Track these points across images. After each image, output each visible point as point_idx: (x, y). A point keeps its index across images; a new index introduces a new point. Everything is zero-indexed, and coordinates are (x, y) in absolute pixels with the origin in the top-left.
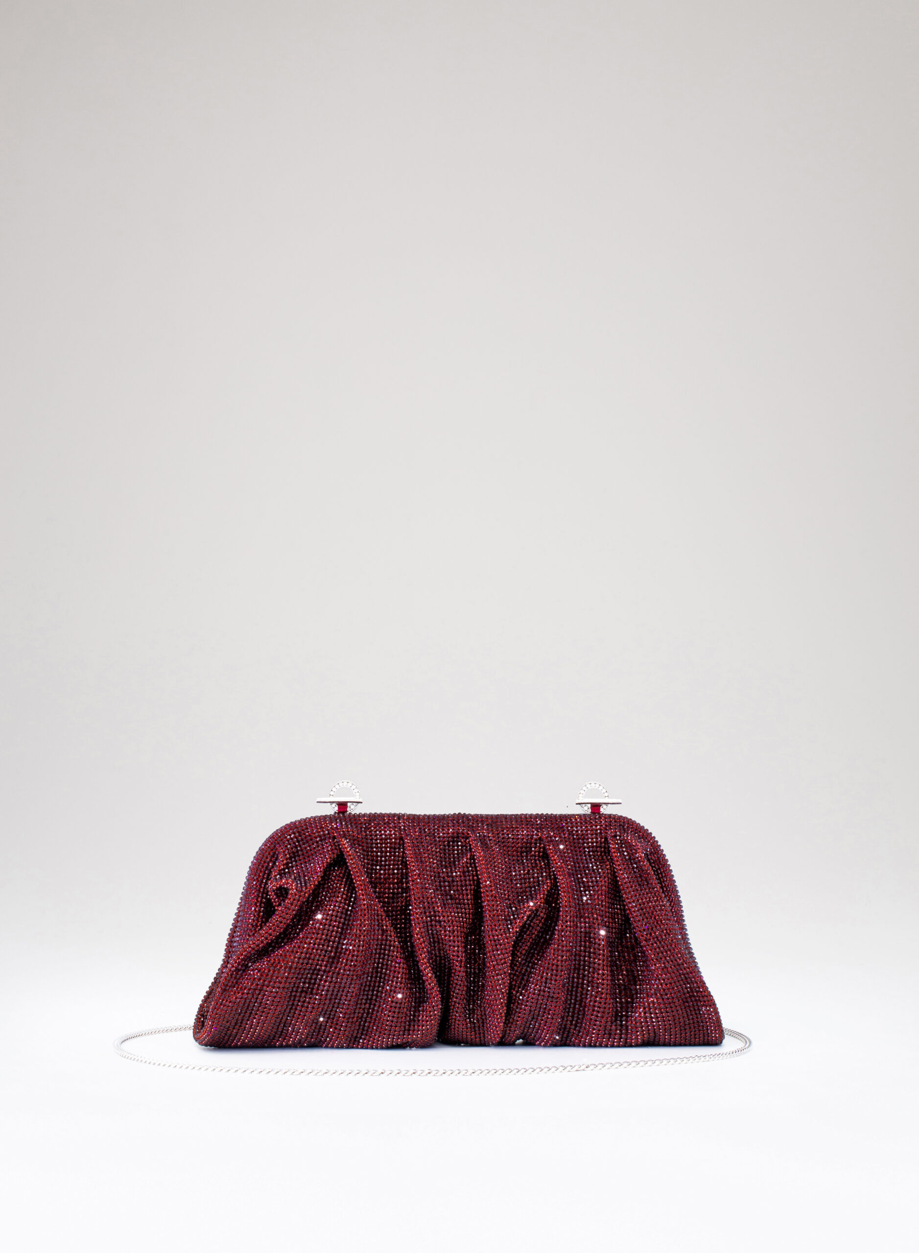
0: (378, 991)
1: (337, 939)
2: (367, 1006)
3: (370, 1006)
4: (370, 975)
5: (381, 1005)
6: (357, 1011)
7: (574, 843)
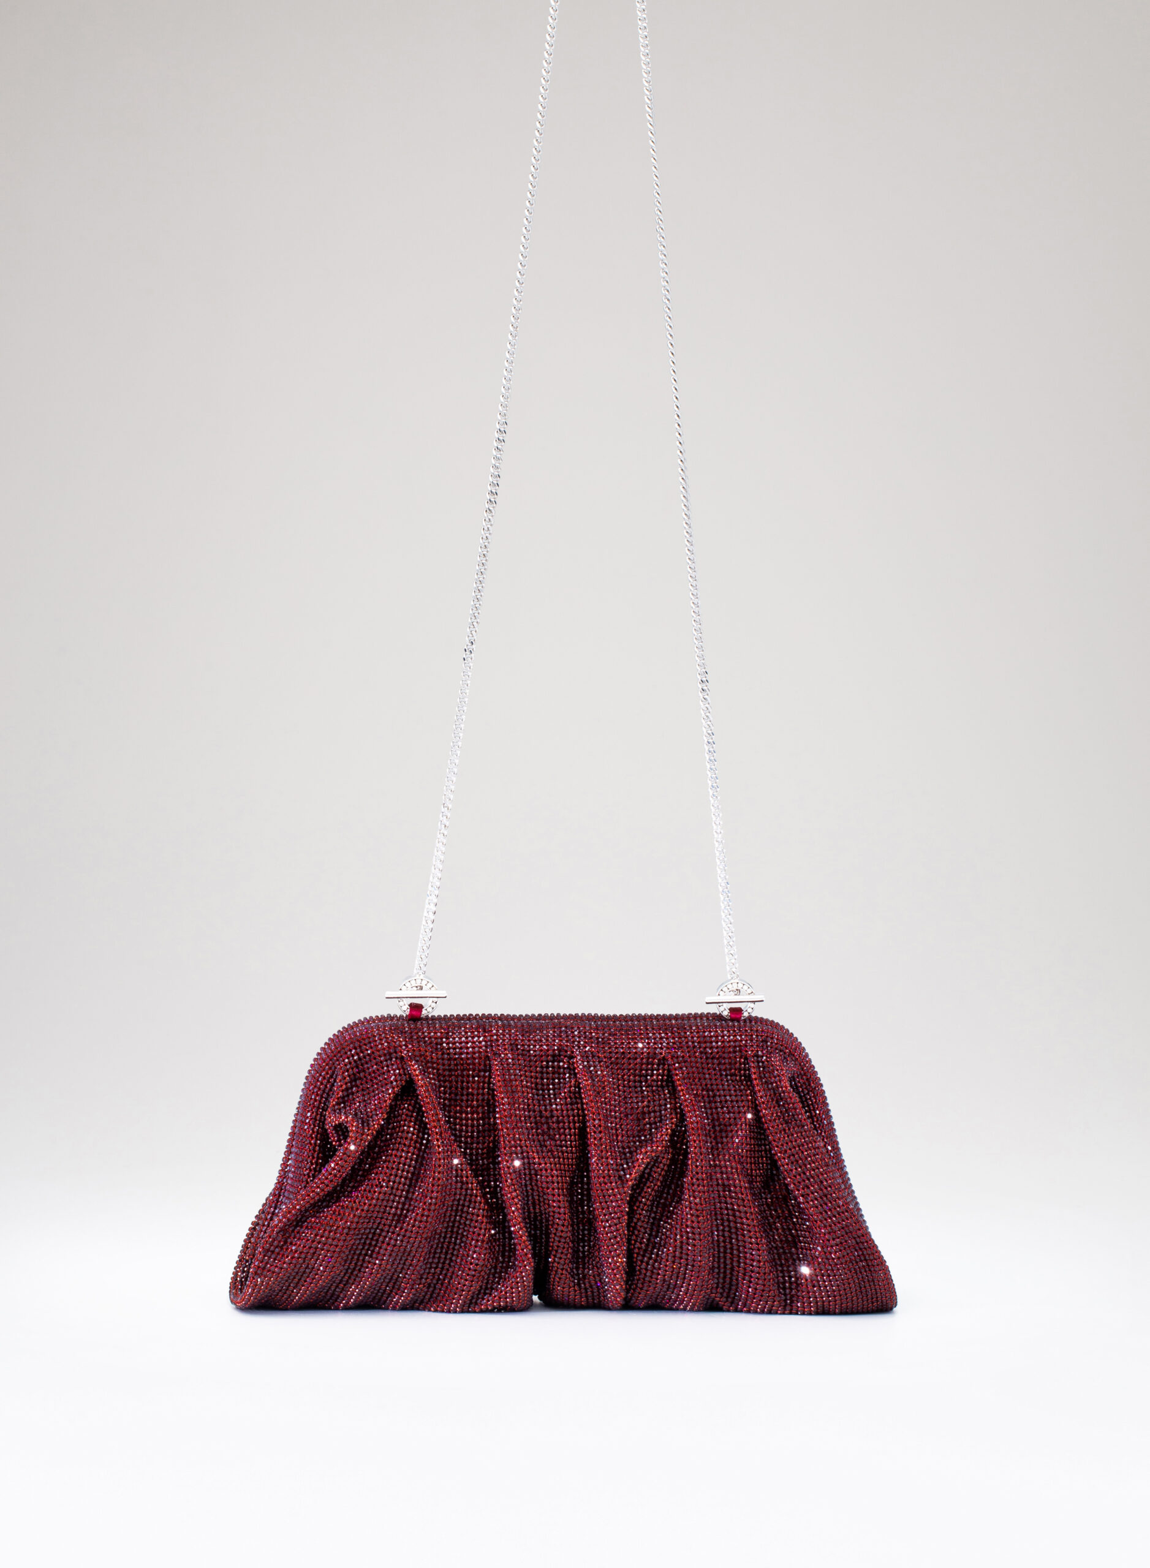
0: (452, 1254)
1: (404, 1193)
2: (438, 1271)
3: (441, 1272)
4: (443, 1235)
5: (455, 1272)
6: (425, 1276)
7: (708, 1064)
